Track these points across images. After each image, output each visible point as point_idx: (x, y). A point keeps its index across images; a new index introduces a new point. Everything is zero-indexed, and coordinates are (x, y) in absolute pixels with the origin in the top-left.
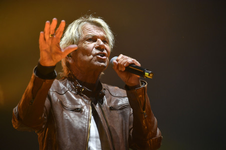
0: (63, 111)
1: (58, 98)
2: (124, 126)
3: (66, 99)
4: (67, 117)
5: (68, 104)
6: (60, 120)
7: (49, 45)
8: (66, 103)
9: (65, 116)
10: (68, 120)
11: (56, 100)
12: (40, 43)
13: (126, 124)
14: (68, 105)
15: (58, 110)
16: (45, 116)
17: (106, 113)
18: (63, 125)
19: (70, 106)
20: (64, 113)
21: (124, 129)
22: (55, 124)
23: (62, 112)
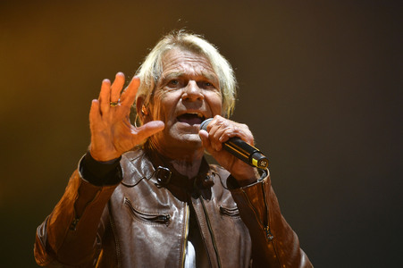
0: (132, 220)
1: (124, 195)
2: (242, 249)
3: (139, 195)
4: (139, 234)
5: (142, 206)
6: (126, 239)
7: (108, 122)
8: (138, 204)
9: (135, 232)
10: (141, 240)
11: (120, 200)
12: (91, 120)
13: (245, 243)
14: (142, 208)
15: (122, 221)
16: (98, 241)
17: (212, 219)
18: (132, 252)
19: (147, 210)
20: (136, 225)
21: (242, 254)
22: (118, 249)
23: (131, 225)
